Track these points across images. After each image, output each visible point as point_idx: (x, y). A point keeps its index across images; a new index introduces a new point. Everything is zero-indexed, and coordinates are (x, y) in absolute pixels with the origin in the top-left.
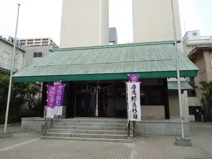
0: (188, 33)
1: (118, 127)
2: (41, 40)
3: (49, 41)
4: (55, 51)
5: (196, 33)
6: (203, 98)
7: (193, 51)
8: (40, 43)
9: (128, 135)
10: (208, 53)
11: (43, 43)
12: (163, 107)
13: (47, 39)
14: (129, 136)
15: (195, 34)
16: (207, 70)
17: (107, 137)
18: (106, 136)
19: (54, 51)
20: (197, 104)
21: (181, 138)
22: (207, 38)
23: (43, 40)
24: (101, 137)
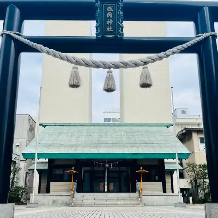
0: (177, 110)
5: (185, 111)
6: (191, 181)
7: (182, 131)
10: (197, 134)
12: (161, 183)
15: (183, 112)
16: (195, 152)
19: (46, 126)
20: (185, 186)
24: (119, 204)
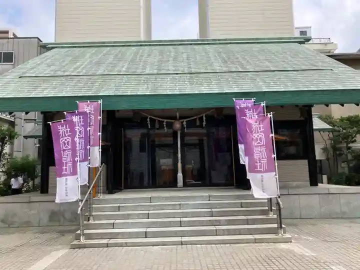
1: (242, 207)
4: (56, 47)
5: (306, 32)
9: (279, 226)
12: (305, 162)
13: (7, 32)
14: (281, 227)
15: (304, 33)
17: (229, 233)
18: (228, 230)
19: (53, 48)
22: (323, 41)
24: (216, 233)
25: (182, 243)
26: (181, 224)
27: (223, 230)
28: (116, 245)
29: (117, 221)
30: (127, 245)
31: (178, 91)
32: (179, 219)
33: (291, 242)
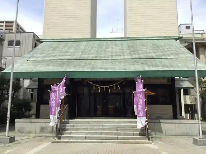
1: (132, 127)
2: (5, 23)
3: (14, 25)
4: (44, 42)
8: (3, 26)
9: (147, 137)
11: (6, 26)
12: (171, 106)
13: (12, 22)
15: (188, 27)
17: (124, 139)
18: (124, 137)
20: (191, 102)
21: (199, 138)
23: (6, 22)
24: (118, 139)
25: (101, 142)
26: (102, 134)
27: (121, 137)
28: (71, 142)
29: (73, 132)
30: (76, 142)
31: (104, 69)
32: (101, 132)
33: (152, 144)
